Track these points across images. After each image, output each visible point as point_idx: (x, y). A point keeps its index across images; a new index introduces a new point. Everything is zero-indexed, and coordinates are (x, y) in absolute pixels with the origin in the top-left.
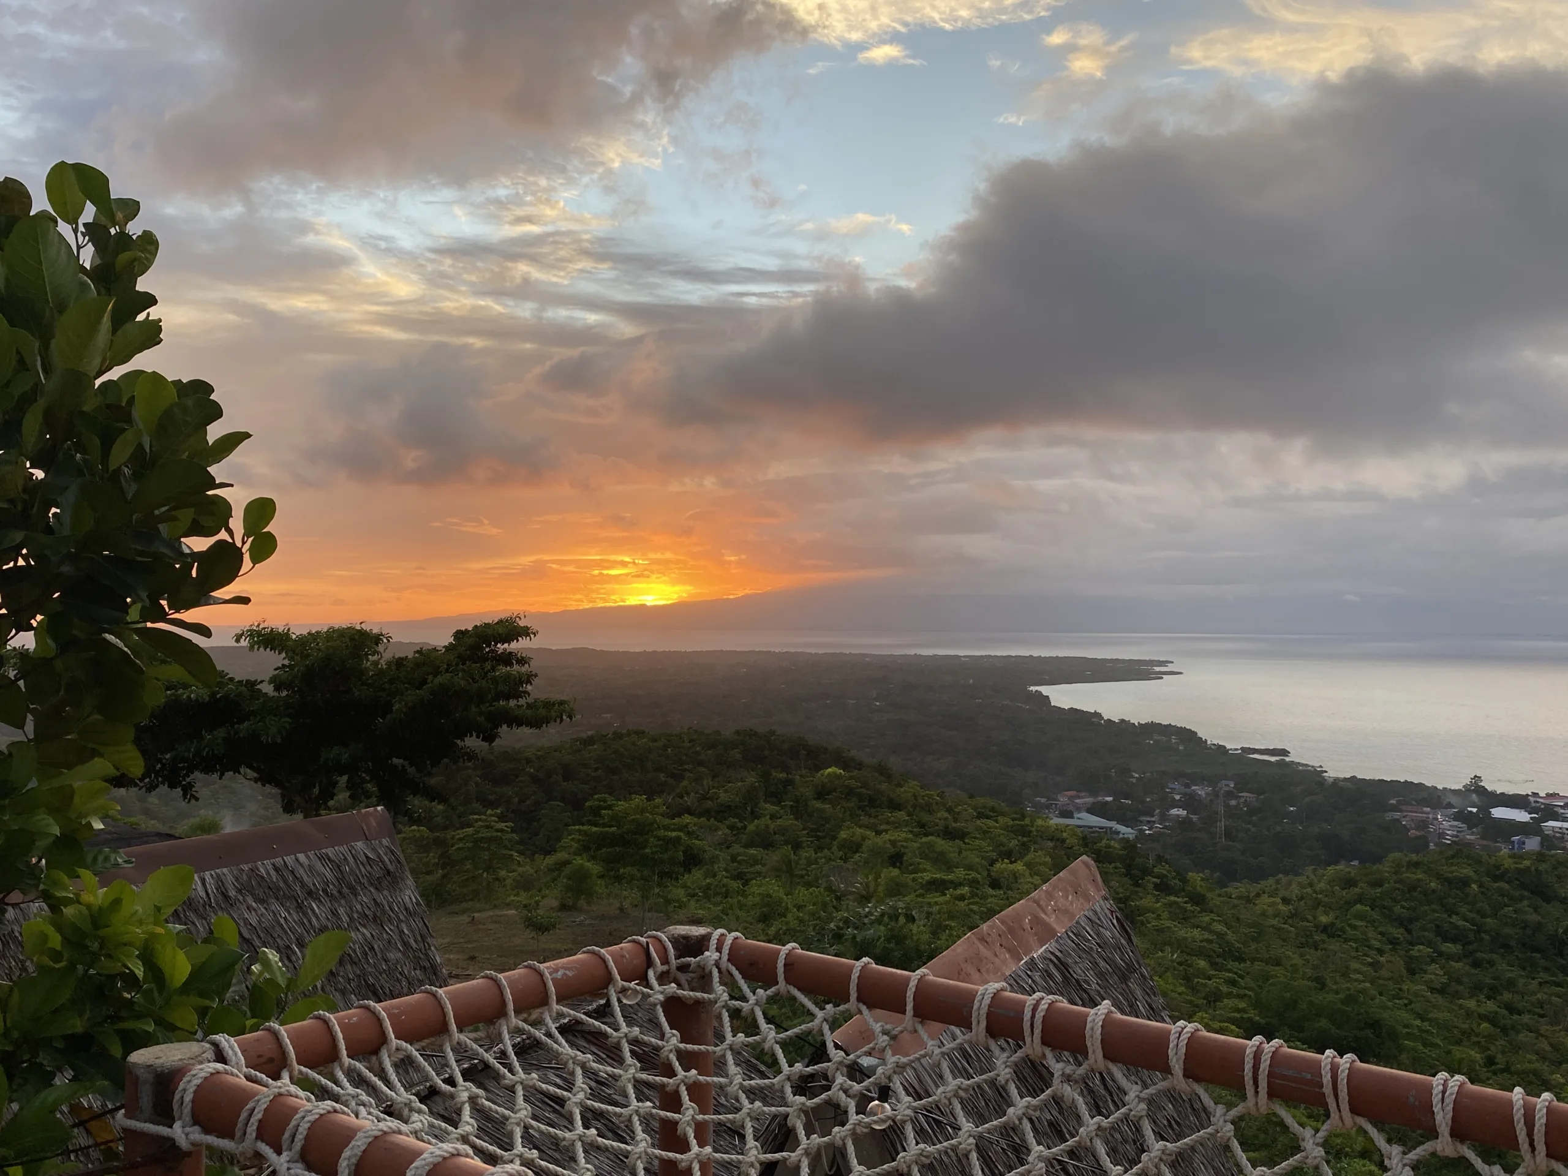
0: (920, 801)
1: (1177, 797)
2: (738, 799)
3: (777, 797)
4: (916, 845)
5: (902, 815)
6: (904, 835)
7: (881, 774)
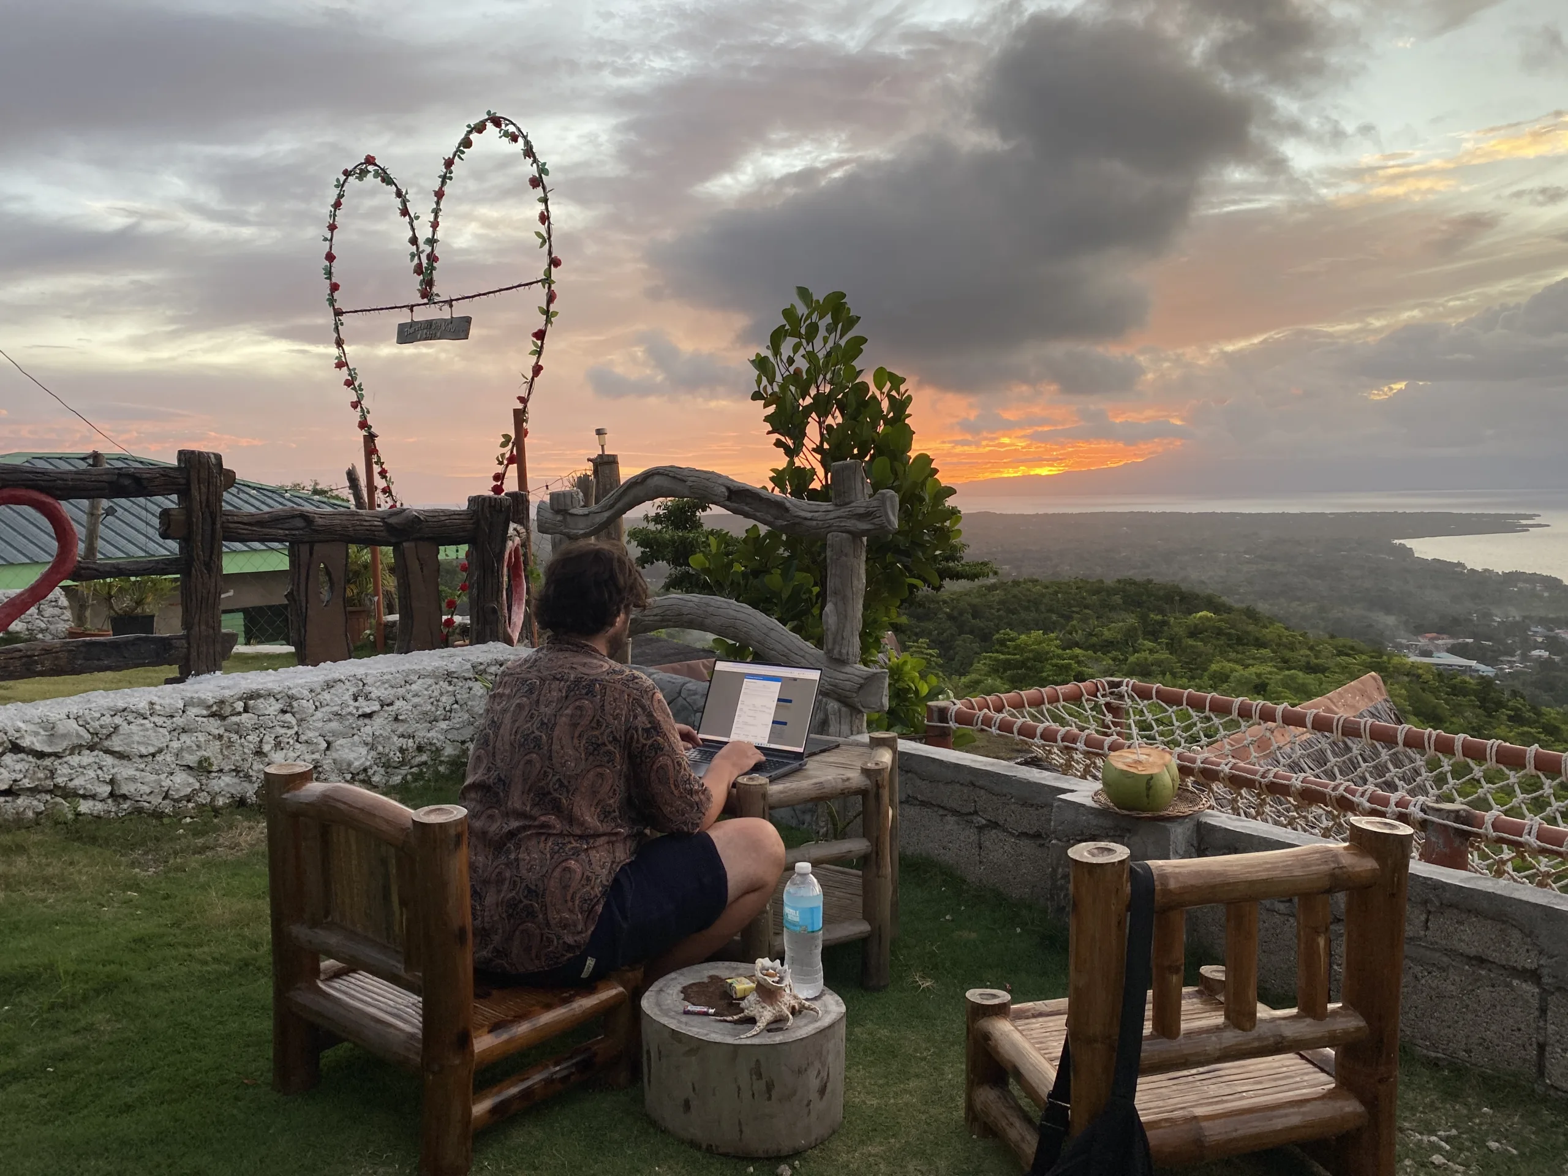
0: (1284, 640)
1: (1540, 640)
2: (1119, 636)
3: (1153, 635)
4: (1279, 677)
5: (1266, 652)
6: (1269, 669)
7: (1249, 617)
